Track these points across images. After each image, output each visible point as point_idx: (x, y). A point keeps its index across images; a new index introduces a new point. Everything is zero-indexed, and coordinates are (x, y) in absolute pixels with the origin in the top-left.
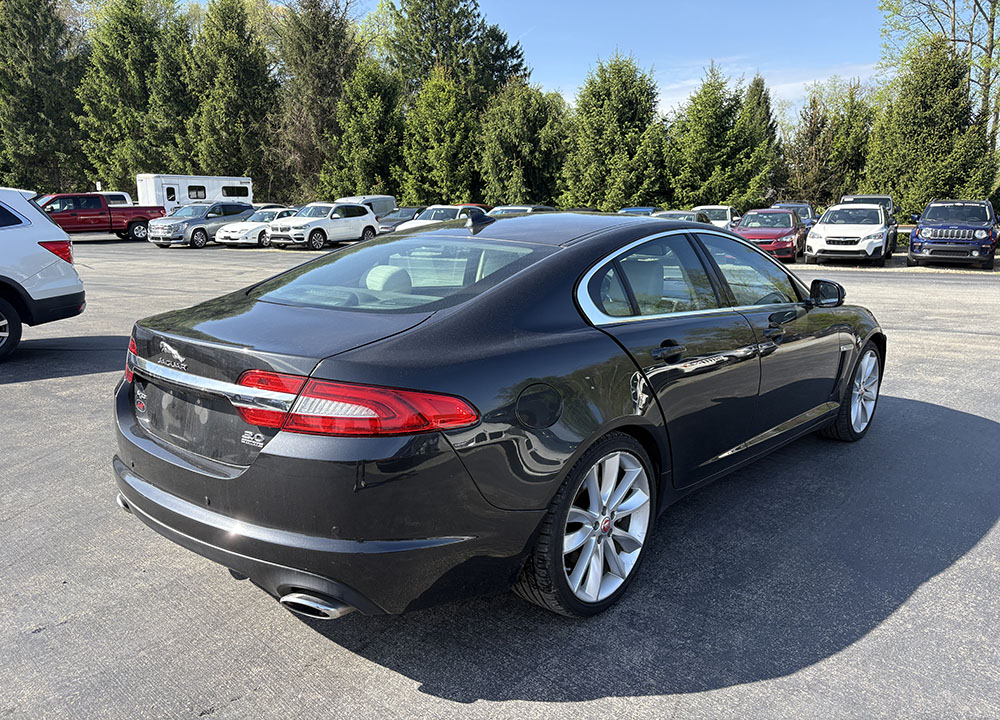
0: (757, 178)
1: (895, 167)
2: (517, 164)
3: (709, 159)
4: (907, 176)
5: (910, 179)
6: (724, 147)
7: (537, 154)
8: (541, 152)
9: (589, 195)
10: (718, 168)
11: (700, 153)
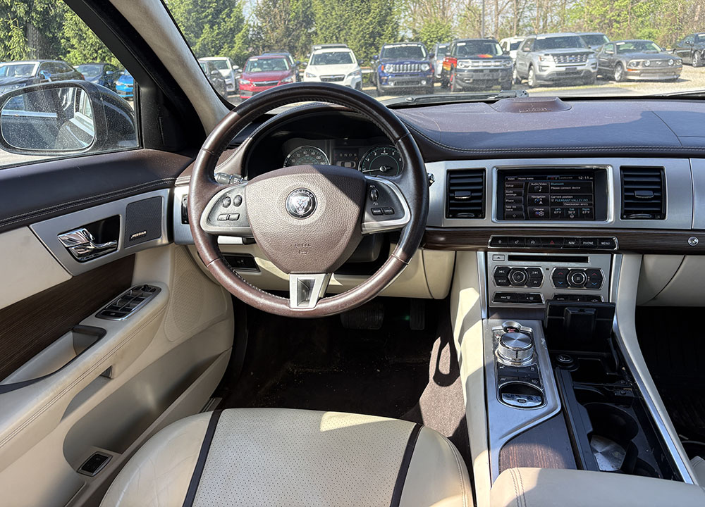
0: (240, 35)
1: (336, 24)
2: (15, 23)
3: (198, 19)
4: (345, 32)
5: (347, 33)
6: (209, 8)
7: (33, 14)
8: (37, 12)
9: (97, 52)
10: (207, 26)
11: (189, 12)
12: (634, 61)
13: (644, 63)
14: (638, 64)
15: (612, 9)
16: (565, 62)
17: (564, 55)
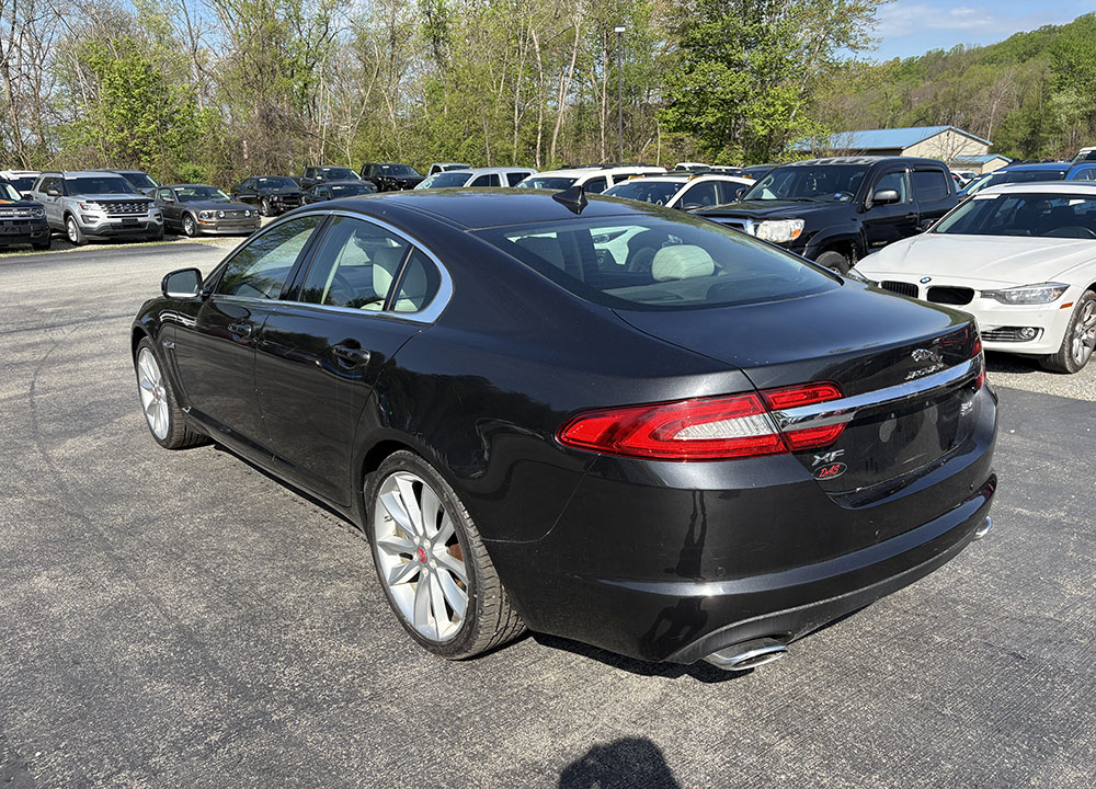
12: (206, 212)
13: (218, 216)
14: (210, 216)
15: (133, 136)
16: (119, 212)
17: (116, 202)
